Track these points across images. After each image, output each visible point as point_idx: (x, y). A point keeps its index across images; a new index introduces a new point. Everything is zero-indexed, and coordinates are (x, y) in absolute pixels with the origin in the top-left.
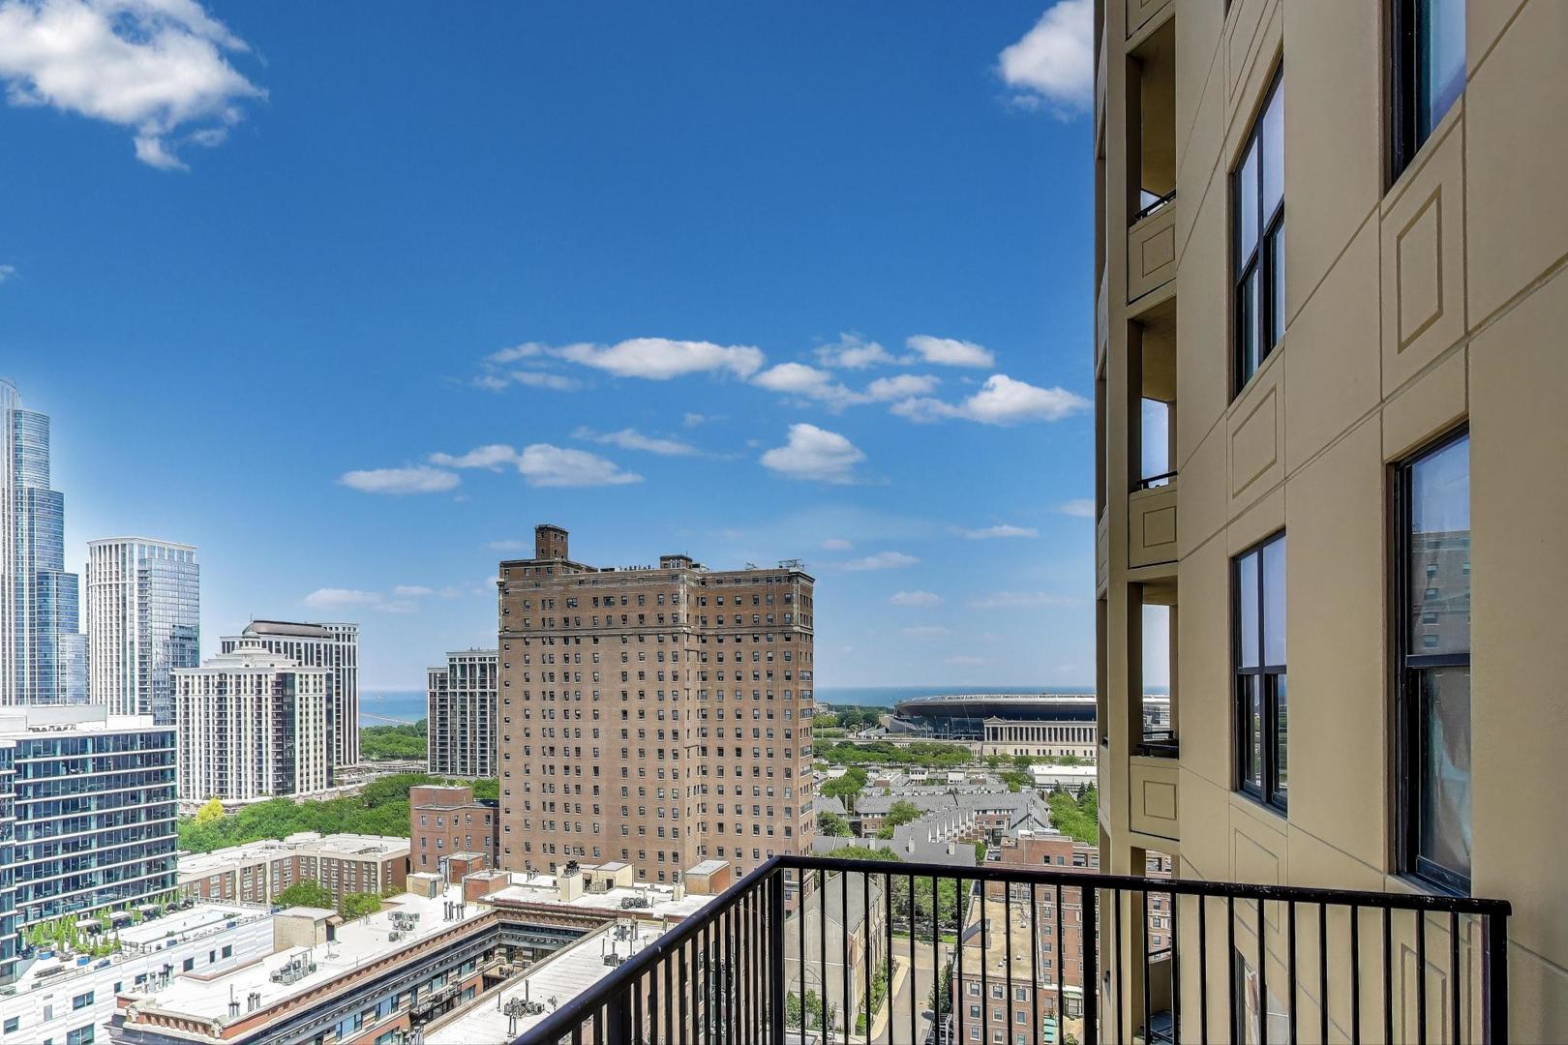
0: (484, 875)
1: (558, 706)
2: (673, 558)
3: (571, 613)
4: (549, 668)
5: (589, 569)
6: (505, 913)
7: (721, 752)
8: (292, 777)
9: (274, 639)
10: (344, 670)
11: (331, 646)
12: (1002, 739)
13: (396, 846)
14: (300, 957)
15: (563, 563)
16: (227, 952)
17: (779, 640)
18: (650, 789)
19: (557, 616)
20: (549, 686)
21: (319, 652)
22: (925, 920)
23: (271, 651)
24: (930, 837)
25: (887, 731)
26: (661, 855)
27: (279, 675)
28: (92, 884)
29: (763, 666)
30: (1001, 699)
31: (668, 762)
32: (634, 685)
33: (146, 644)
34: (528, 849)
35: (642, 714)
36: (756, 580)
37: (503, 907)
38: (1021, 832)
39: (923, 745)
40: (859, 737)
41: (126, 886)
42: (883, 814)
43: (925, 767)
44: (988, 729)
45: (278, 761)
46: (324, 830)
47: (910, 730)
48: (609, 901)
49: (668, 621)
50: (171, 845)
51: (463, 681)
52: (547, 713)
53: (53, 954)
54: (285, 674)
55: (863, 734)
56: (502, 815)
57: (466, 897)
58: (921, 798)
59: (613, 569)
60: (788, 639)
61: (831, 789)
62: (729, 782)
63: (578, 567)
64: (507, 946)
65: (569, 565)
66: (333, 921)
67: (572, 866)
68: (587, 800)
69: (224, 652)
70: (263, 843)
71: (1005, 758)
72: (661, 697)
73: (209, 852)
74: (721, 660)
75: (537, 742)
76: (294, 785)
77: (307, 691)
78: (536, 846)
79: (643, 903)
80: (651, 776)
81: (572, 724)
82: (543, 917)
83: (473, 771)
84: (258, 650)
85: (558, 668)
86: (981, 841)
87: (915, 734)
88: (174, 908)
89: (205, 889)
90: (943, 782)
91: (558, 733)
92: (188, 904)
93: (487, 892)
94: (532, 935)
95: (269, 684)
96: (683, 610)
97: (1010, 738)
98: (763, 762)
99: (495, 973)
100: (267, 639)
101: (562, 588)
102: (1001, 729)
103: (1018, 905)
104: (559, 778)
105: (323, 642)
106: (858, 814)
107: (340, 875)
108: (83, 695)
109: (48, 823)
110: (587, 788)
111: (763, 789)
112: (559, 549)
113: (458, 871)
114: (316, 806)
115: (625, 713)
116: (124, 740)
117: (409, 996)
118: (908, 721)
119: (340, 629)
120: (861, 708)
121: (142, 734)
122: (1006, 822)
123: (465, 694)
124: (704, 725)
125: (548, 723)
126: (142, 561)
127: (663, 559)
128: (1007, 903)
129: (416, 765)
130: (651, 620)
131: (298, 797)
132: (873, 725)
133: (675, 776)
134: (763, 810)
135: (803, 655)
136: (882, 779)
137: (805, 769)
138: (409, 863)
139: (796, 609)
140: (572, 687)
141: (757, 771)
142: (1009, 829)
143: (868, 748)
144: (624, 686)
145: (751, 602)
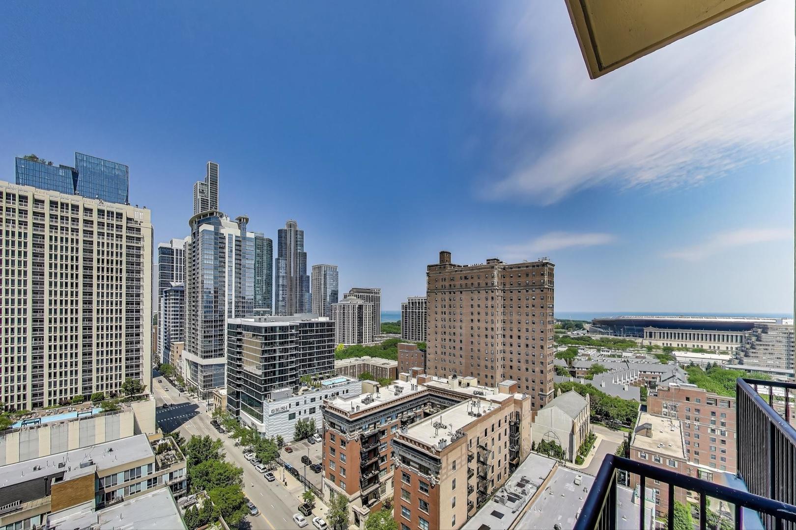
1: (447, 317)
2: (492, 260)
3: (452, 283)
4: (444, 303)
5: (459, 266)
6: (431, 390)
7: (511, 337)
10: (376, 304)
11: (373, 296)
12: (655, 337)
13: (393, 363)
14: (369, 396)
15: (449, 264)
17: (538, 291)
18: (482, 350)
19: (447, 284)
20: (444, 309)
21: (369, 298)
23: (357, 298)
24: (613, 381)
25: (588, 332)
26: (486, 376)
27: (359, 305)
28: (315, 366)
29: (530, 302)
30: (655, 318)
31: (489, 340)
32: (476, 309)
33: (325, 296)
34: (436, 368)
35: (479, 321)
36: (527, 267)
37: (430, 388)
38: (670, 384)
39: (607, 338)
40: (573, 334)
42: (588, 369)
43: (609, 349)
44: (647, 332)
45: (358, 332)
46: (373, 356)
47: (600, 332)
48: (469, 391)
49: (490, 285)
50: (333, 356)
51: (412, 308)
52: (443, 319)
53: (306, 385)
54: (361, 305)
55: (575, 332)
56: (428, 355)
57: (418, 383)
58: (607, 363)
59: (467, 266)
60: (542, 291)
61: (560, 355)
62: (515, 349)
63: (454, 266)
64: (431, 402)
65: (451, 265)
66: (379, 386)
67: (455, 377)
68: (458, 352)
69: (344, 298)
70: (355, 358)
71: (657, 347)
72: (487, 314)
73: (341, 360)
74: (512, 300)
75: (440, 330)
76: (363, 341)
77: (366, 310)
78: (439, 367)
79: (482, 394)
80: (483, 345)
81: (452, 324)
82: (444, 394)
83: (416, 339)
84: (353, 297)
85: (447, 303)
86: (643, 386)
87: (603, 333)
88: (333, 376)
89: (344, 371)
90: (619, 356)
91: (447, 327)
92: (337, 375)
93: (425, 382)
94: (440, 400)
95: (356, 308)
96: (496, 280)
97: (660, 337)
98: (530, 342)
99: (427, 411)
100: (356, 294)
101: (449, 274)
103: (669, 420)
104: (447, 344)
105: (371, 295)
106: (574, 368)
107: (376, 371)
108: (310, 311)
109: (305, 347)
110: (458, 347)
111: (530, 353)
112: (448, 259)
113: (415, 374)
115: (472, 320)
116: (322, 324)
117: (401, 415)
118: (599, 327)
119: (376, 291)
120: (573, 321)
121: (327, 323)
122: (659, 378)
123: (413, 312)
124: (504, 326)
125: (444, 323)
126: (325, 271)
127: (487, 260)
129: (398, 336)
130: (483, 284)
131: (364, 344)
132: (580, 329)
133: (492, 345)
134: (530, 362)
135: (550, 298)
136: (586, 353)
137: (550, 346)
138: (397, 370)
139: (546, 278)
140: (452, 310)
141: (527, 346)
142: (660, 381)
143: (578, 339)
144: (472, 310)
145: (525, 276)
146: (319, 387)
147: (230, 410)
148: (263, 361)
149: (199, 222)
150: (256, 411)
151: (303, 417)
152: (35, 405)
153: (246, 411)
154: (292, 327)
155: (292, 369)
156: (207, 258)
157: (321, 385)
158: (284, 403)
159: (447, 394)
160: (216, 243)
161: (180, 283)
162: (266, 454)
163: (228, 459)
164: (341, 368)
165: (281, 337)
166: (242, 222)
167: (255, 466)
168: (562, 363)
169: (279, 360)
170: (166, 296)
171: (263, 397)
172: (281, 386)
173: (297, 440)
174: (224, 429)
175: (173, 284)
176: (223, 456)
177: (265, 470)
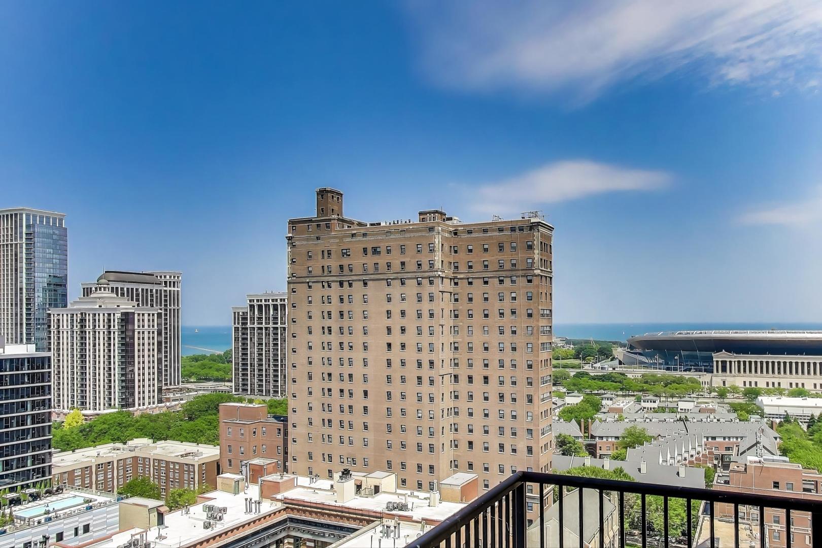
0: (275, 477)
1: (334, 339)
2: (430, 213)
3: (345, 262)
4: (327, 307)
5: (360, 224)
6: (292, 509)
7: (471, 379)
8: (133, 394)
9: (119, 285)
10: (170, 310)
11: (161, 290)
12: (731, 371)
13: (209, 452)
14: (138, 537)
15: (338, 220)
16: (86, 529)
17: (522, 282)
18: (411, 411)
19: (333, 263)
20: (327, 323)
21: (152, 296)
22: (656, 535)
23: (117, 295)
24: (661, 459)
25: (620, 363)
26: (420, 467)
27: (122, 314)
29: (507, 305)
30: (730, 335)
31: (425, 388)
32: (397, 322)
33: (31, 289)
34: (311, 458)
35: (403, 346)
36: (501, 230)
37: (291, 505)
38: (750, 458)
39: (653, 376)
40: (595, 368)
41: (18, 473)
42: (617, 438)
43: (656, 396)
44: (717, 362)
45: (123, 381)
46: (156, 436)
47: (641, 363)
48: (376, 503)
49: (425, 267)
50: (48, 444)
51: (260, 318)
52: (325, 345)
54: (128, 313)
55: (598, 365)
56: (290, 428)
57: (262, 494)
58: (652, 424)
59: (379, 224)
60: (530, 281)
61: (569, 414)
62: (478, 405)
63: (351, 223)
64: (294, 537)
65: (343, 221)
66: (162, 509)
67: (346, 473)
69: (84, 296)
70: (111, 445)
71: (734, 390)
72: (419, 331)
73: (73, 451)
74: (471, 300)
75: (318, 370)
76: (134, 401)
77: (143, 326)
78: (317, 455)
79: (403, 507)
80: (412, 399)
81: (346, 354)
82: (323, 514)
83: (268, 392)
84: (107, 294)
85: (335, 307)
86: (710, 465)
87: (647, 366)
88: (49, 493)
89: (80, 479)
90: (673, 410)
91: (335, 361)
92: (59, 490)
93: (278, 492)
94: (313, 529)
95: (116, 321)
97: (739, 371)
98: (507, 389)
100: (115, 285)
101: (338, 240)
102: (730, 362)
103: (747, 526)
104: (335, 400)
105: (155, 288)
106: (593, 437)
107: (167, 474)
110: (358, 408)
111: (507, 412)
112: (336, 208)
113: (256, 474)
114: (150, 418)
116: (17, 363)
118: (640, 354)
119: (168, 277)
121: (28, 358)
122: (735, 449)
123: (261, 329)
124: (456, 356)
125: (327, 353)
126: (28, 226)
127: (421, 214)
128: (737, 523)
129: (223, 386)
130: (411, 266)
131: (137, 410)
132: (607, 358)
133: (432, 399)
135: (544, 295)
136: (615, 406)
137: (545, 396)
138: (219, 466)
139: (537, 254)
140: (346, 323)
141: (502, 396)
142: (738, 455)
143: (603, 378)
144: (389, 323)
145: (497, 249)
157: (12, 519)
159: (329, 515)
164: (72, 473)
168: (572, 430)
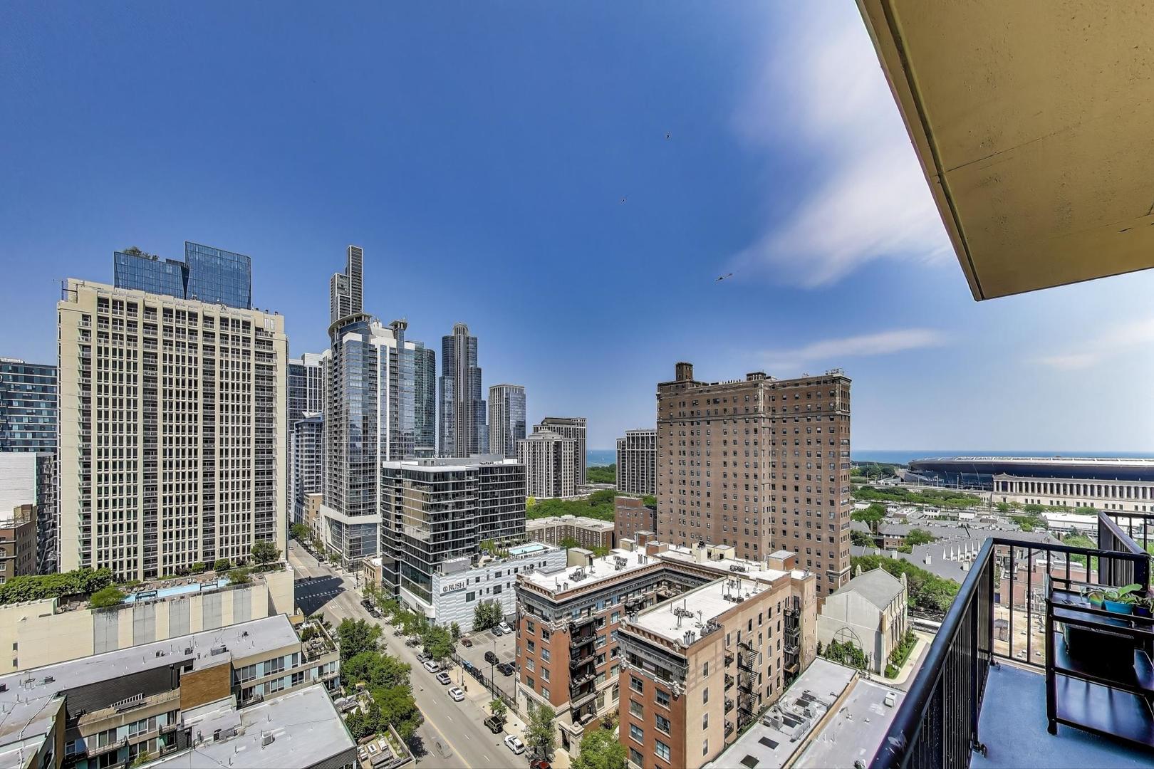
0: (654, 543)
1: (687, 458)
2: (755, 374)
3: (695, 409)
4: (683, 438)
5: (704, 384)
6: (667, 564)
7: (784, 488)
8: (561, 489)
9: (553, 426)
10: (580, 440)
11: (575, 428)
12: (1012, 490)
13: (608, 526)
14: (580, 570)
15: (690, 382)
16: (545, 564)
17: (825, 420)
18: (740, 507)
19: (687, 410)
20: (683, 448)
21: (570, 431)
23: (551, 432)
24: (945, 556)
25: (902, 480)
26: (747, 545)
28: (498, 528)
29: (814, 435)
30: (1012, 461)
31: (751, 492)
32: (730, 448)
33: (507, 429)
34: (671, 533)
35: (735, 464)
36: (809, 384)
37: (666, 561)
39: (933, 491)
40: (879, 483)
42: (903, 536)
43: (937, 507)
44: (998, 483)
45: (555, 481)
47: (921, 481)
48: (724, 565)
49: (752, 411)
50: (523, 514)
51: (633, 445)
52: (682, 462)
53: (488, 554)
54: (557, 442)
55: (882, 481)
56: (658, 515)
57: (647, 553)
58: (936, 529)
59: (717, 383)
60: (832, 419)
61: (859, 516)
62: (790, 505)
63: (698, 383)
64: (668, 581)
65: (693, 382)
66: (593, 556)
67: (702, 545)
68: (704, 511)
69: (534, 432)
70: (553, 518)
71: (1016, 505)
72: (747, 454)
74: (785, 433)
75: (676, 477)
76: (562, 493)
77: (566, 450)
78: (676, 531)
79: (742, 570)
80: (741, 499)
81: (695, 468)
82: (686, 568)
83: (638, 491)
84: (547, 431)
85: (687, 438)
87: (926, 483)
88: (525, 542)
89: (538, 535)
90: (953, 519)
91: (688, 473)
92: (530, 541)
93: (658, 552)
94: (681, 577)
95: (551, 446)
96: (761, 404)
97: (1021, 490)
98: (814, 495)
99: (662, 593)
100: (550, 425)
101: (689, 395)
102: (1012, 483)
103: (1037, 616)
104: (688, 498)
105: (572, 427)
106: (880, 534)
107: (584, 536)
109: (486, 501)
110: (704, 503)
111: (813, 511)
112: (688, 375)
113: (642, 541)
114: (571, 503)
116: (509, 469)
117: (624, 597)
118: (921, 474)
119: (579, 421)
120: (879, 464)
121: (514, 467)
122: (1020, 553)
123: (634, 452)
124: (774, 472)
125: (682, 467)
126: (507, 394)
127: (748, 375)
128: (1029, 612)
129: (611, 486)
130: (741, 410)
131: (563, 498)
132: (890, 476)
133: (756, 500)
134: (814, 525)
135: (843, 429)
136: (899, 512)
137: (845, 501)
138: (613, 534)
139: (838, 400)
140: (695, 448)
141: (809, 500)
142: (1022, 558)
143: (886, 491)
144: (725, 448)
145: (806, 397)
146: (505, 557)
147: (386, 587)
148: (432, 519)
149: (341, 331)
150: (422, 587)
151: (485, 597)
152: (147, 574)
153: (408, 588)
154: (469, 473)
155: (468, 531)
156: (353, 379)
157: (508, 555)
158: (460, 579)
159: (691, 570)
160: (364, 359)
161: (316, 413)
162: (438, 646)
163: (389, 652)
164: (533, 532)
165: (455, 486)
166: (398, 329)
167: (423, 663)
168: (863, 527)
169: (453, 519)
170: (298, 431)
171: (431, 569)
172: (456, 554)
173: (477, 630)
174: (379, 611)
175: (306, 414)
176: (383, 648)
177: (437, 669)
